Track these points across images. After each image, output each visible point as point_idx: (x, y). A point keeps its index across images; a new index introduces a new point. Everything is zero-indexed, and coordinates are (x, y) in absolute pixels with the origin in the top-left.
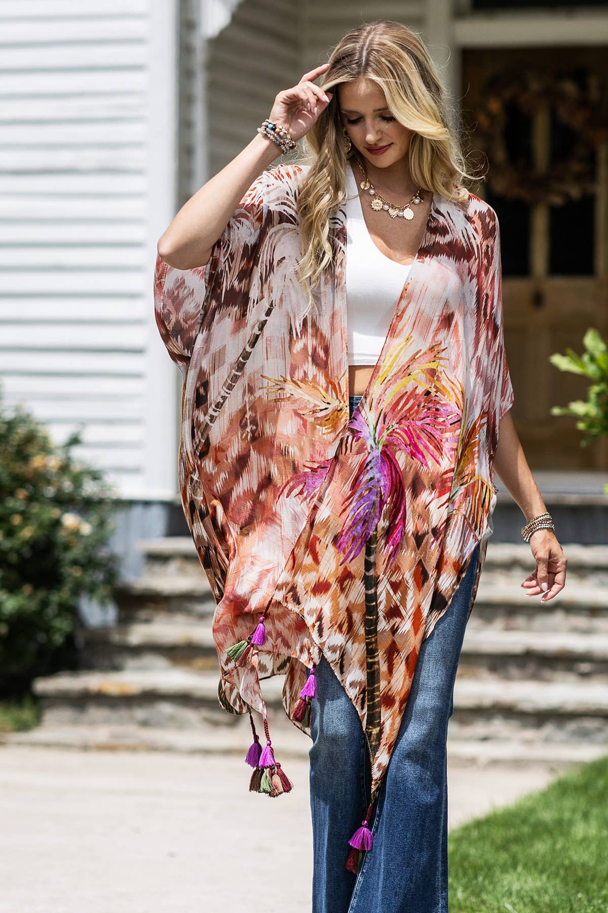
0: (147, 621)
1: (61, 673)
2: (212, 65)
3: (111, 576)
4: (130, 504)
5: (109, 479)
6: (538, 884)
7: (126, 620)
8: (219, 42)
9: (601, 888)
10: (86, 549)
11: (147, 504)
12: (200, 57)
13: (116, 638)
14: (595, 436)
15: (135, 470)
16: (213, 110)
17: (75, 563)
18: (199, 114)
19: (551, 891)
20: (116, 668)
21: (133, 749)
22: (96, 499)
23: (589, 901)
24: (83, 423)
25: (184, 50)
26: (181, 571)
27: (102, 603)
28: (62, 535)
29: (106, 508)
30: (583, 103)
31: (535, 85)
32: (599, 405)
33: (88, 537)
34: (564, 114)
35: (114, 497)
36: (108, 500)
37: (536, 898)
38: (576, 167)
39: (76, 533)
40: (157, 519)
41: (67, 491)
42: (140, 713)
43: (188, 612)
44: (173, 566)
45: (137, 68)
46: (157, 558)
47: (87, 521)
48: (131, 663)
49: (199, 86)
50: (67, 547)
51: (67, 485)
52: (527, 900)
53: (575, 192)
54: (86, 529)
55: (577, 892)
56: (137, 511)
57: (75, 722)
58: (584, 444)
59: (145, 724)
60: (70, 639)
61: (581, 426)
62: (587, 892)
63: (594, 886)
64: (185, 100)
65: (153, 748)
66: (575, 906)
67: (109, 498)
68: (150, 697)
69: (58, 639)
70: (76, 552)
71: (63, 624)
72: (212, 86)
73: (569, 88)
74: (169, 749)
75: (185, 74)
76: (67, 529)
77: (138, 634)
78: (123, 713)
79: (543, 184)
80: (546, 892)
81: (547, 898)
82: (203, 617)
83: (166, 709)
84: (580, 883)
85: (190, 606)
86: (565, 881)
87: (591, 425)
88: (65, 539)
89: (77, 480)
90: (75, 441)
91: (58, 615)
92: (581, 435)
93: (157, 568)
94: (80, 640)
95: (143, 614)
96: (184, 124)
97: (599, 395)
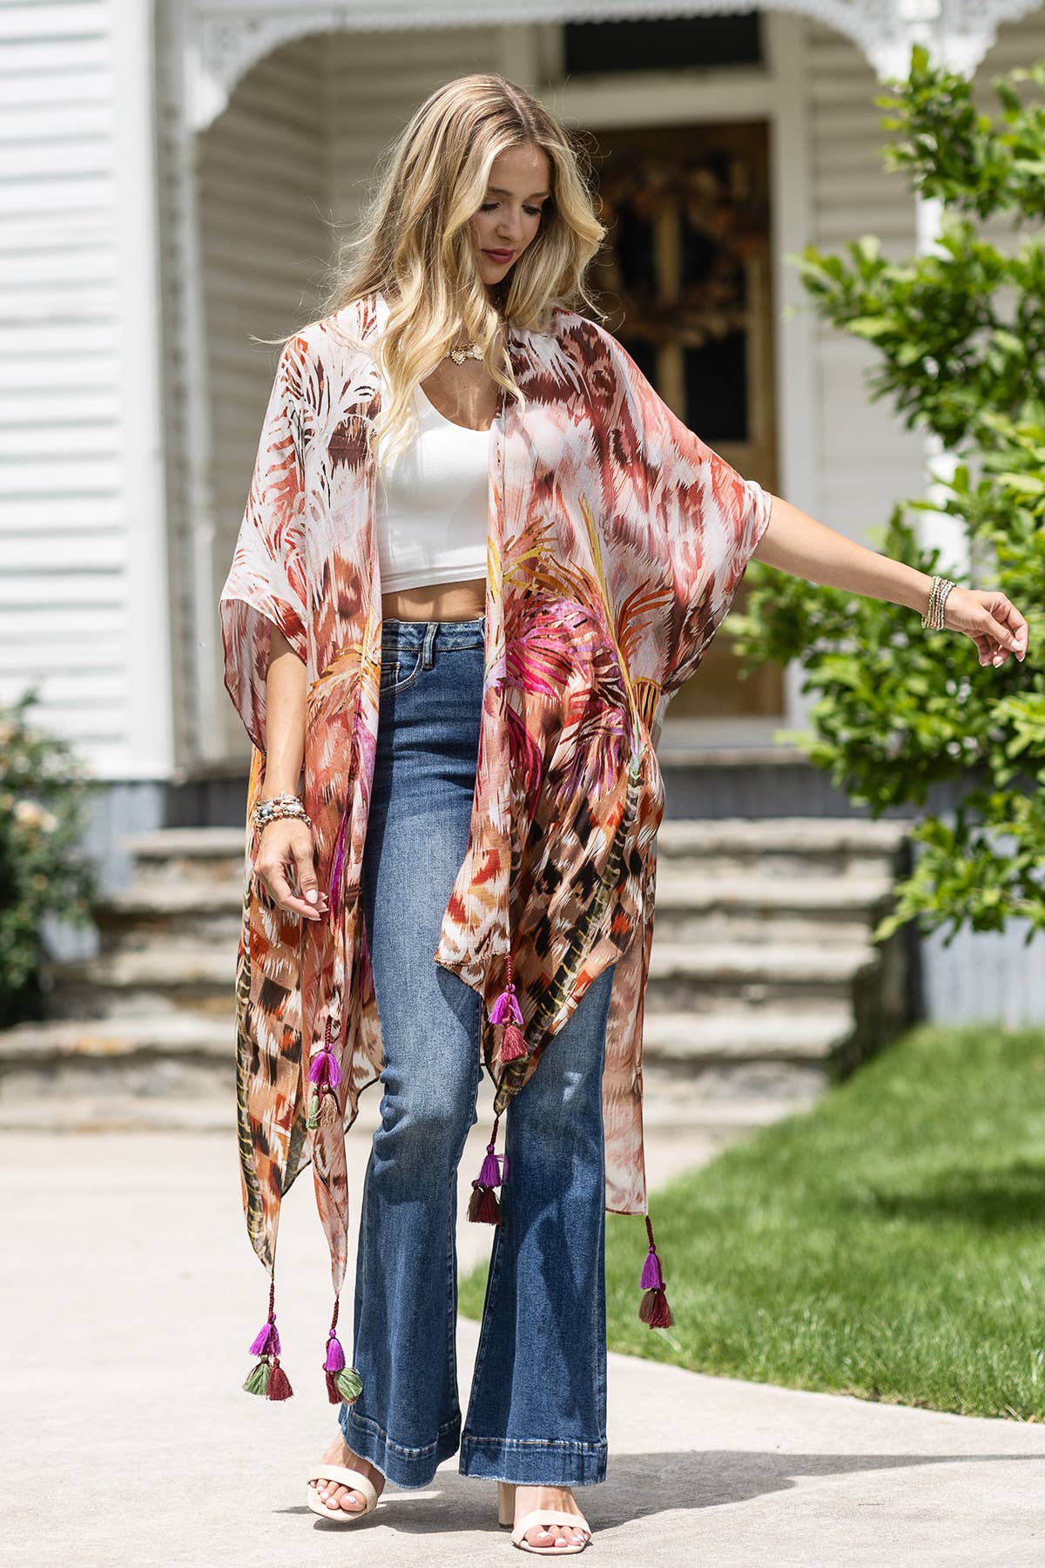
0: (140, 948)
1: (20, 1025)
2: (204, 167)
3: (87, 887)
4: (109, 785)
5: (80, 751)
6: (702, 1298)
7: (109, 948)
8: (212, 135)
9: (790, 1301)
10: (51, 851)
11: (133, 784)
12: (186, 156)
13: (97, 973)
14: (759, 664)
15: (115, 738)
16: (207, 229)
17: (37, 870)
18: (187, 236)
19: (720, 1308)
20: (98, 1016)
21: (126, 1128)
22: (62, 781)
23: (775, 1320)
24: (41, 674)
25: (164, 147)
26: (186, 876)
27: (78, 926)
28: (16, 833)
29: (77, 793)
30: (724, 201)
31: (656, 178)
32: (764, 619)
33: (54, 835)
34: (698, 217)
35: (88, 778)
36: (79, 782)
37: (699, 1318)
38: (718, 291)
39: (36, 829)
40: (149, 805)
41: (21, 771)
42: (135, 1078)
43: (195, 933)
44: (174, 871)
45: (98, 175)
46: (151, 861)
47: (51, 811)
48: (119, 1008)
49: (187, 196)
50: (24, 849)
51: (21, 762)
52: (687, 1321)
53: (717, 325)
54: (51, 822)
55: (757, 1308)
56: (120, 797)
57: (43, 1094)
58: (743, 674)
59: (142, 1093)
60: (32, 978)
61: (740, 649)
62: (771, 1307)
63: (780, 1299)
64: (166, 217)
65: (154, 1127)
66: (755, 1327)
67: (80, 779)
68: (147, 1055)
69: (16, 978)
70: (38, 855)
71: (22, 958)
72: (205, 197)
73: (705, 181)
74: (177, 1128)
75: (165, 181)
76: (22, 822)
77: (127, 967)
78: (110, 1079)
79: (672, 317)
80: (713, 1308)
81: (714, 1318)
82: (217, 940)
83: (171, 1071)
84: (760, 1294)
85: (199, 924)
86: (739, 1293)
87: (753, 648)
88: (23, 839)
89: (35, 754)
90: (30, 700)
91: (17, 944)
92: (739, 662)
93: (151, 873)
94: (47, 977)
95: (133, 938)
96: (167, 252)
97: (764, 605)
